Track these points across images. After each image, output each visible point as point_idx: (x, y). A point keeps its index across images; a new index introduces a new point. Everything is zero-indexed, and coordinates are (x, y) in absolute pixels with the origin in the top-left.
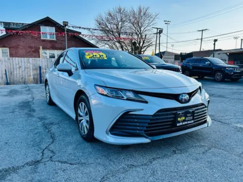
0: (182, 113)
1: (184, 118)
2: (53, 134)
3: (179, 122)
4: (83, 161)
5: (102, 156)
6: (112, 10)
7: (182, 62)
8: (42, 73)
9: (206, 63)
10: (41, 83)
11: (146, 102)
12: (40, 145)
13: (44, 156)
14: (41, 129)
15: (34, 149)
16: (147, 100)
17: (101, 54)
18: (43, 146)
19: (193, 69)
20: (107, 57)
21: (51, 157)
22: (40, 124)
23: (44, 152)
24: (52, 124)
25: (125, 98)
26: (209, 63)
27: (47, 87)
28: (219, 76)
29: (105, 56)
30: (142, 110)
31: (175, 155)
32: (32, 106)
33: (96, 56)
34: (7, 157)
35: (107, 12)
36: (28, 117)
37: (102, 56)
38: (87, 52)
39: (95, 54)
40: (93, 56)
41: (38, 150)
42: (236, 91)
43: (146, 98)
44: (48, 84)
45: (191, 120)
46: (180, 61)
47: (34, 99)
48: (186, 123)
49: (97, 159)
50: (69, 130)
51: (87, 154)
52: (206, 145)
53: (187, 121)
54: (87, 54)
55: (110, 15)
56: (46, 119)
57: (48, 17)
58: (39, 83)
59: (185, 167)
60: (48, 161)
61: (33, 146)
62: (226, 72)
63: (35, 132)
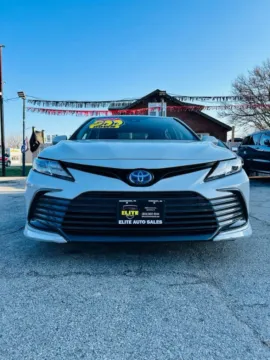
0: (129, 203)
1: (137, 213)
3: (124, 218)
6: (261, 65)
11: (73, 180)
30: (60, 190)
35: (252, 69)
43: (74, 172)
45: (155, 219)
48: (143, 222)
53: (146, 219)
55: (257, 73)
57: (158, 91)
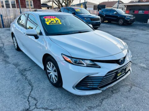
0: (120, 71)
1: (121, 73)
2: (30, 81)
3: (118, 76)
4: (58, 106)
5: (70, 100)
7: (99, 11)
8: (3, 19)
9: (114, 13)
10: (4, 27)
11: (100, 67)
12: (24, 92)
13: (31, 104)
14: (19, 77)
15: (21, 98)
16: (100, 66)
17: (57, 19)
18: (27, 94)
19: (105, 16)
20: (61, 22)
21: (36, 105)
22: (16, 71)
23: (29, 100)
24: (25, 70)
25: (85, 65)
26: (116, 13)
27: (14, 39)
28: (121, 22)
29: (60, 21)
30: (98, 73)
31: (114, 94)
32: (5, 51)
33: (53, 21)
34: (4, 108)
36: (5, 64)
37: (58, 21)
38: (46, 18)
39: (52, 19)
40: (51, 22)
41: (24, 98)
42: (132, 33)
44: (14, 36)
46: (97, 10)
47: (3, 44)
48: (121, 76)
49: (67, 103)
50: (40, 76)
51: (59, 99)
52: (128, 84)
54: (46, 19)
56: (19, 65)
58: (2, 27)
59: (123, 105)
60: (35, 108)
61: (19, 94)
62: (126, 19)
63: (17, 80)
